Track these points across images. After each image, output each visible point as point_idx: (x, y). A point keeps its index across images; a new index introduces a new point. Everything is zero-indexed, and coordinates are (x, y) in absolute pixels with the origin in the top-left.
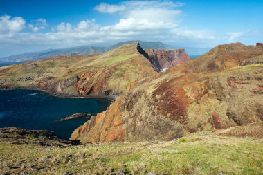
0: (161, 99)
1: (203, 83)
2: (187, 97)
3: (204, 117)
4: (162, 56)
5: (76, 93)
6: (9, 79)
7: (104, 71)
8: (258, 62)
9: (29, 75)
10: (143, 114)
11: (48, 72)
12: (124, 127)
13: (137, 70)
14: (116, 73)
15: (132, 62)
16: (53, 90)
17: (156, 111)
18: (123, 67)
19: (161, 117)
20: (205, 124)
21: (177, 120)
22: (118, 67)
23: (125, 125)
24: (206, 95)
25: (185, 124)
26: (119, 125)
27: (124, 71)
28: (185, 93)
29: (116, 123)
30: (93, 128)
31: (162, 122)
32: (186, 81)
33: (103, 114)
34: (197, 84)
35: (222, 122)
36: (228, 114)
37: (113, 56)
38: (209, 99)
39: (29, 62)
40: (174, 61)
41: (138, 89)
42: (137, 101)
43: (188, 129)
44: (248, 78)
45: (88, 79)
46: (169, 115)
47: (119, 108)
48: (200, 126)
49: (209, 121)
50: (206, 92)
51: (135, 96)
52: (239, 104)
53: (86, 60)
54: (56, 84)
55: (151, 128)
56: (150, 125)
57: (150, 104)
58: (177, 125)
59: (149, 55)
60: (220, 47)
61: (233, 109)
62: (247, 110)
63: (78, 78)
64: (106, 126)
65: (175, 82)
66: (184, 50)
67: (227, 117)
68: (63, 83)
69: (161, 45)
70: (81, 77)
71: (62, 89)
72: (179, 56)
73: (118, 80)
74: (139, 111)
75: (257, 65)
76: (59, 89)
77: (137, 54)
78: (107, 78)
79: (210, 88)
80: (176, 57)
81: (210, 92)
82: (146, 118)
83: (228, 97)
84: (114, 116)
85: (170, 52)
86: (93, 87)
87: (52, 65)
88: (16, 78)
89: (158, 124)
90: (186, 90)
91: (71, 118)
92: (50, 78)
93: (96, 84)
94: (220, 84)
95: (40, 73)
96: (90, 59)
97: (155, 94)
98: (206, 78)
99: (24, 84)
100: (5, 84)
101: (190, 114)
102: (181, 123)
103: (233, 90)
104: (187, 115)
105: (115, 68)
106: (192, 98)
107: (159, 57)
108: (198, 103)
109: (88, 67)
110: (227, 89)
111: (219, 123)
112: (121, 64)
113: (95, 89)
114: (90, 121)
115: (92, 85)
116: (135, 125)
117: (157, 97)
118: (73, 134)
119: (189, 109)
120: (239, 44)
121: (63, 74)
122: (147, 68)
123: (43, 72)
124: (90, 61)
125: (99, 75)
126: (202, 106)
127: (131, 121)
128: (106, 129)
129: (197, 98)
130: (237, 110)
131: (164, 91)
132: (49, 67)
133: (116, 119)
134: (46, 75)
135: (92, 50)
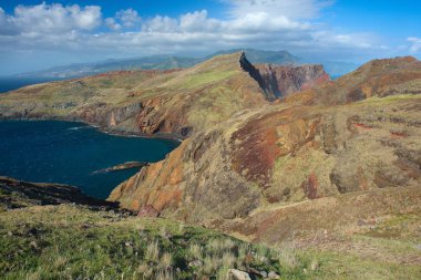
0: (240, 146)
1: (310, 123)
2: (279, 145)
3: (295, 180)
4: (283, 76)
5: (137, 130)
6: (40, 104)
7: (182, 97)
8: (406, 92)
9: (70, 99)
10: (212, 169)
11: (98, 95)
12: (182, 186)
13: (237, 97)
14: (202, 100)
15: (230, 83)
16: (104, 123)
17: (229, 164)
18: (214, 91)
19: (234, 174)
20: (295, 190)
21: (255, 181)
22: (206, 91)
23: (184, 183)
24: (310, 143)
25: (266, 188)
26: (177, 183)
27: (215, 98)
28: (277, 138)
29: (174, 180)
30: (142, 186)
31: (233, 183)
32: (285, 119)
33: (159, 165)
34: (300, 124)
35: (320, 189)
36: (332, 176)
37: (200, 73)
38: (311, 149)
39: (72, 79)
40: (305, 85)
41: (216, 127)
42: (209, 146)
43: (268, 196)
44: (380, 119)
45: (157, 109)
46: (244, 172)
47: (182, 156)
48: (287, 193)
49: (303, 186)
50: (311, 138)
51: (207, 139)
52: (353, 161)
53: (159, 77)
54: (108, 114)
55: (216, 191)
56: (216, 186)
57: (224, 153)
58: (254, 189)
59: (261, 72)
60: (375, 63)
61: (342, 169)
62: (361, 171)
63: (142, 107)
64: (160, 183)
65: (270, 119)
66: (322, 66)
67: (329, 181)
68: (119, 112)
69: (287, 56)
70: (147, 105)
71: (117, 123)
72: (313, 76)
73: (203, 111)
74: (208, 163)
75: (403, 96)
76: (113, 123)
77: (238, 71)
78: (186, 108)
79: (318, 132)
80: (308, 77)
81: (317, 138)
82: (214, 175)
83: (341, 148)
84: (173, 168)
85: (298, 69)
86: (164, 121)
87: (107, 84)
88: (51, 103)
89: (227, 185)
90: (280, 133)
91: (122, 167)
92: (100, 105)
93: (168, 117)
94: (333, 126)
95: (86, 95)
96: (165, 76)
97: (234, 136)
98: (317, 116)
99: (62, 112)
100: (35, 111)
101: (277, 173)
102: (261, 185)
103: (351, 137)
104: (271, 174)
105: (201, 93)
106: (287, 147)
107: (278, 76)
108: (294, 156)
109: (159, 90)
110: (344, 134)
111: (315, 190)
112: (211, 86)
113: (167, 124)
114: (139, 174)
115: (162, 118)
116: (197, 185)
117: (237, 142)
118: (113, 192)
119: (277, 165)
120: (409, 59)
121: (121, 99)
122: (253, 94)
123: (92, 94)
124: (166, 80)
125: (174, 103)
126: (299, 161)
127: (193, 177)
128: (159, 189)
129: (294, 147)
130: (346, 170)
131: (249, 132)
132: (101, 87)
133: (175, 173)
134: (96, 99)
135: (175, 63)
